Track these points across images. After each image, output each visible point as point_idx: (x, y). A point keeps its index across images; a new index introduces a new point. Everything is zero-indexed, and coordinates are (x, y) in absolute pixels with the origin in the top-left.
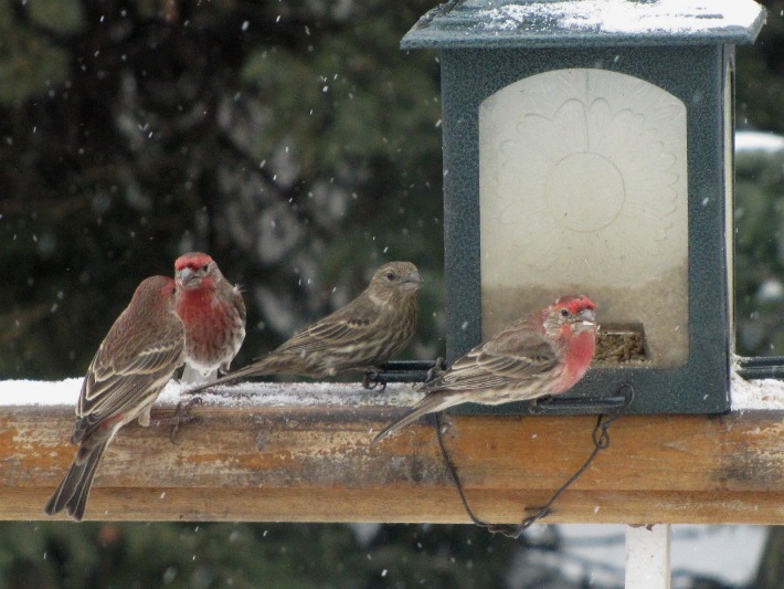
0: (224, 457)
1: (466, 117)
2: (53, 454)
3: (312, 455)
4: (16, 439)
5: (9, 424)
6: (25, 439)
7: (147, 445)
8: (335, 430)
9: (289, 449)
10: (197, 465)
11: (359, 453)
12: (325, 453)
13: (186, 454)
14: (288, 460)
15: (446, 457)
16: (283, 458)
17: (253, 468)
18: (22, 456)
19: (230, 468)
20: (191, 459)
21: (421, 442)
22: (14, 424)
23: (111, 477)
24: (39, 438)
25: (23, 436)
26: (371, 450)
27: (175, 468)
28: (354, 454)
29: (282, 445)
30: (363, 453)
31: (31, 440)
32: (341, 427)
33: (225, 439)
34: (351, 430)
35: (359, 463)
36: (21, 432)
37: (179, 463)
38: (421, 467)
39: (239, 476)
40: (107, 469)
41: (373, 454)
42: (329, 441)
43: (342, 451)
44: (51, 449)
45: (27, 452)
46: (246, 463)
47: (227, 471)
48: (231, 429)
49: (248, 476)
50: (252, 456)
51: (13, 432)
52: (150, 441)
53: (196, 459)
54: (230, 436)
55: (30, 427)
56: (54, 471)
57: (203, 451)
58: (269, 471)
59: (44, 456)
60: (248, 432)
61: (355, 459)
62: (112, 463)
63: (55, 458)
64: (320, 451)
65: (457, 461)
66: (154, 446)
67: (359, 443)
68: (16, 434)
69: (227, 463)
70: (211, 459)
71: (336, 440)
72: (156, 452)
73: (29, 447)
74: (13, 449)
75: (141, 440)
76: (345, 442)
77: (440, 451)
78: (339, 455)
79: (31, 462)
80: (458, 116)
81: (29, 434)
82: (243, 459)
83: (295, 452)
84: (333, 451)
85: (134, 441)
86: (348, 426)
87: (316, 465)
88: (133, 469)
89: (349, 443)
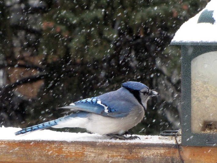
0: (121, 156)
1: (188, 64)
2: (73, 154)
3: (144, 156)
4: (63, 150)
5: (62, 146)
6: (66, 150)
7: (99, 152)
8: (151, 149)
9: (138, 154)
10: (113, 158)
11: (157, 156)
12: (148, 155)
13: (110, 155)
14: (138, 157)
15: (181, 157)
16: (136, 156)
17: (128, 159)
18: (65, 154)
19: (122, 159)
20: (111, 156)
21: (174, 153)
22: (63, 146)
23: (89, 161)
24: (70, 149)
25: (65, 149)
26: (160, 155)
27: (107, 158)
28: (156, 156)
29: (136, 153)
30: (158, 156)
31: (67, 150)
32: (152, 148)
33: (121, 151)
34: (155, 149)
35: (157, 158)
36: (65, 148)
37: (108, 157)
38: (174, 160)
39: (124, 161)
40: (88, 159)
41: (161, 156)
42: (149, 152)
43: (153, 155)
44: (73, 153)
45: (66, 153)
46: (127, 158)
47: (121, 160)
48: (123, 148)
49: (127, 161)
50: (128, 156)
51: (62, 148)
52: (100, 151)
53: (113, 156)
54: (122, 150)
55: (67, 146)
56: (74, 159)
57: (115, 154)
58: (133, 160)
59: (71, 155)
60: (127, 149)
61: (156, 157)
62: (90, 157)
63: (74, 155)
64: (146, 155)
65: (184, 159)
66: (101, 152)
67: (157, 153)
68: (63, 148)
69: (121, 158)
70: (117, 156)
71: (151, 152)
72: (102, 154)
73: (67, 152)
74: (62, 153)
75: (98, 151)
76: (153, 153)
77: (179, 156)
78: (152, 156)
79: (67, 157)
80: (186, 64)
81: (67, 148)
82: (125, 156)
83: (140, 155)
84: (150, 155)
85: (96, 151)
86: (154, 148)
87: (145, 159)
88: (95, 158)
89: (154, 153)
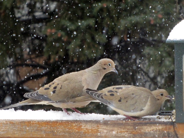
0: (127, 132)
1: (180, 58)
2: (90, 131)
3: (146, 131)
4: (82, 127)
5: (81, 124)
6: (84, 127)
7: (110, 129)
8: (151, 126)
9: (141, 130)
10: (121, 133)
11: (156, 131)
12: (149, 131)
13: (119, 131)
14: (141, 132)
15: (175, 132)
16: (140, 132)
17: (133, 134)
18: (83, 131)
19: (128, 134)
20: (120, 132)
21: (170, 129)
22: (82, 124)
23: (103, 136)
24: (87, 127)
25: (83, 127)
26: (159, 130)
27: (117, 134)
28: (155, 131)
29: (140, 129)
30: (157, 131)
31: (85, 128)
34: (155, 126)
36: (83, 126)
37: (117, 133)
38: (170, 134)
39: (130, 136)
40: (102, 134)
41: (159, 131)
42: (150, 128)
43: (153, 130)
44: (90, 130)
45: (85, 130)
46: (132, 133)
48: (129, 126)
49: (132, 136)
50: (133, 131)
51: (81, 126)
52: (111, 128)
53: (121, 132)
54: (128, 127)
55: (85, 125)
56: (91, 135)
57: (123, 130)
58: (137, 135)
59: (88, 131)
60: (132, 126)
61: (155, 132)
62: (103, 133)
63: (91, 132)
64: (148, 131)
65: (178, 133)
66: (112, 129)
67: (156, 129)
68: (82, 126)
69: (128, 133)
70: (124, 132)
71: (151, 128)
73: (85, 129)
74: (81, 130)
75: (109, 128)
76: (153, 128)
77: (174, 131)
78: (152, 131)
79: (85, 133)
80: (178, 58)
81: (85, 126)
82: (131, 132)
83: (142, 131)
84: (151, 131)
85: (108, 128)
86: (154, 125)
87: (147, 134)
88: (107, 134)
89: (154, 129)
